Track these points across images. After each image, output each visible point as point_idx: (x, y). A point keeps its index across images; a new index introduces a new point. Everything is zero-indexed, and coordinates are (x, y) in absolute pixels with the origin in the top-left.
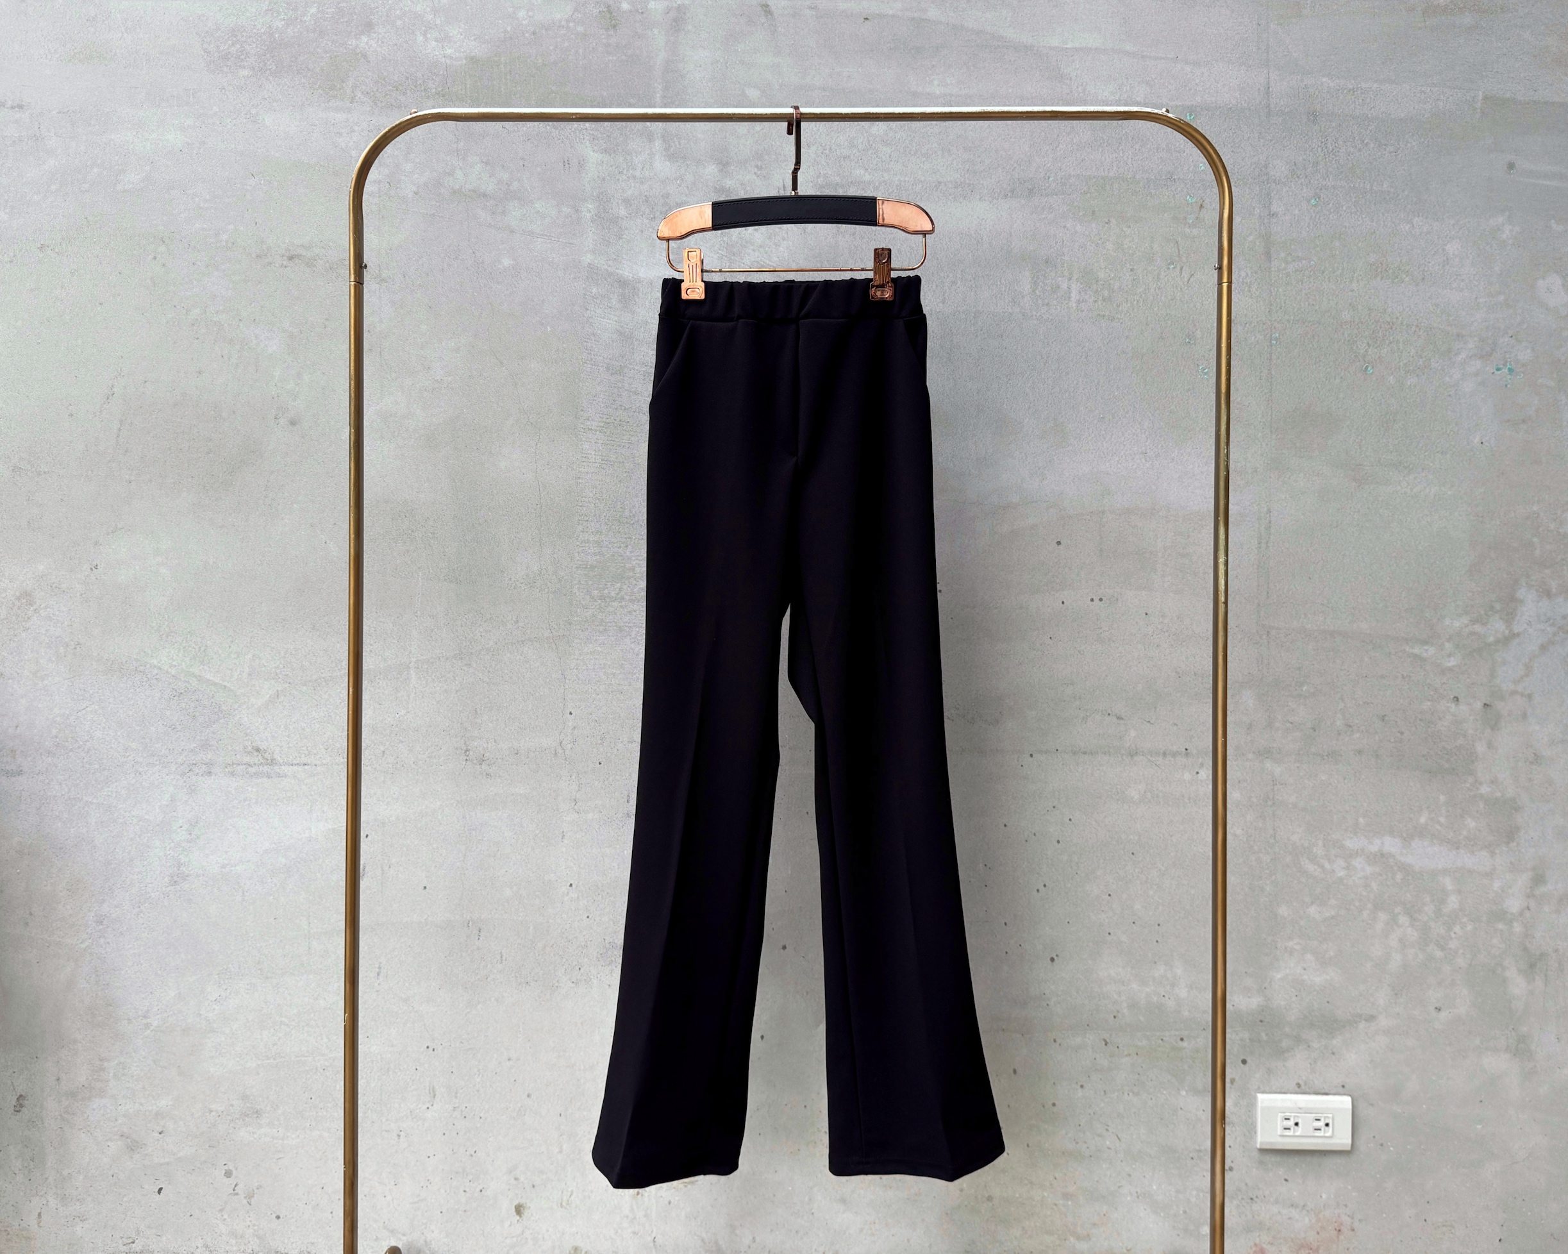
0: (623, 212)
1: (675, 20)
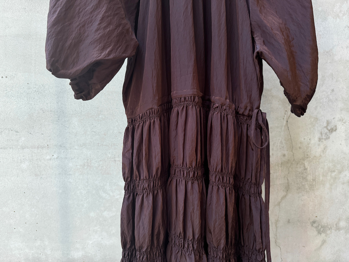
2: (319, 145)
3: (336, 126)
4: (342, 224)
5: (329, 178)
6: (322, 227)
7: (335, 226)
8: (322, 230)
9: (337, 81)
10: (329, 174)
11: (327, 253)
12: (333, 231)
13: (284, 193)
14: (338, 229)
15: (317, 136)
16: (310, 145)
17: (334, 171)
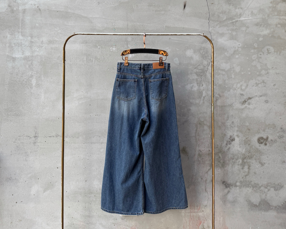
0: (14, 45)
1: (24, 12)
2: (226, 147)
3: (234, 138)
4: (238, 184)
5: (231, 162)
6: (228, 184)
7: (234, 185)
8: (228, 186)
9: (235, 118)
10: (231, 160)
11: (230, 197)
12: (233, 187)
13: (209, 168)
14: (236, 186)
15: (225, 142)
16: (222, 146)
17: (234, 159)
